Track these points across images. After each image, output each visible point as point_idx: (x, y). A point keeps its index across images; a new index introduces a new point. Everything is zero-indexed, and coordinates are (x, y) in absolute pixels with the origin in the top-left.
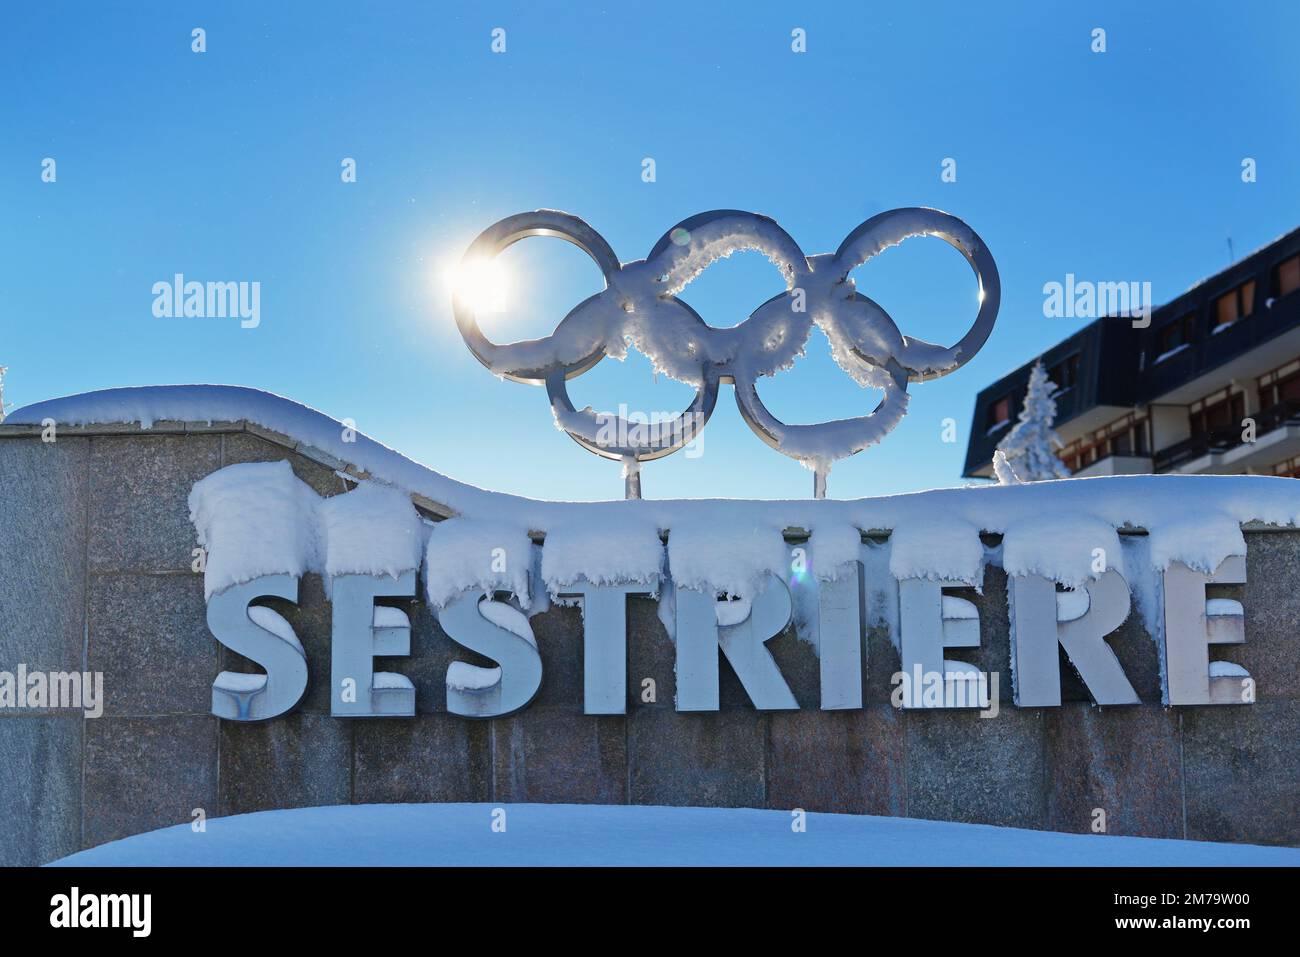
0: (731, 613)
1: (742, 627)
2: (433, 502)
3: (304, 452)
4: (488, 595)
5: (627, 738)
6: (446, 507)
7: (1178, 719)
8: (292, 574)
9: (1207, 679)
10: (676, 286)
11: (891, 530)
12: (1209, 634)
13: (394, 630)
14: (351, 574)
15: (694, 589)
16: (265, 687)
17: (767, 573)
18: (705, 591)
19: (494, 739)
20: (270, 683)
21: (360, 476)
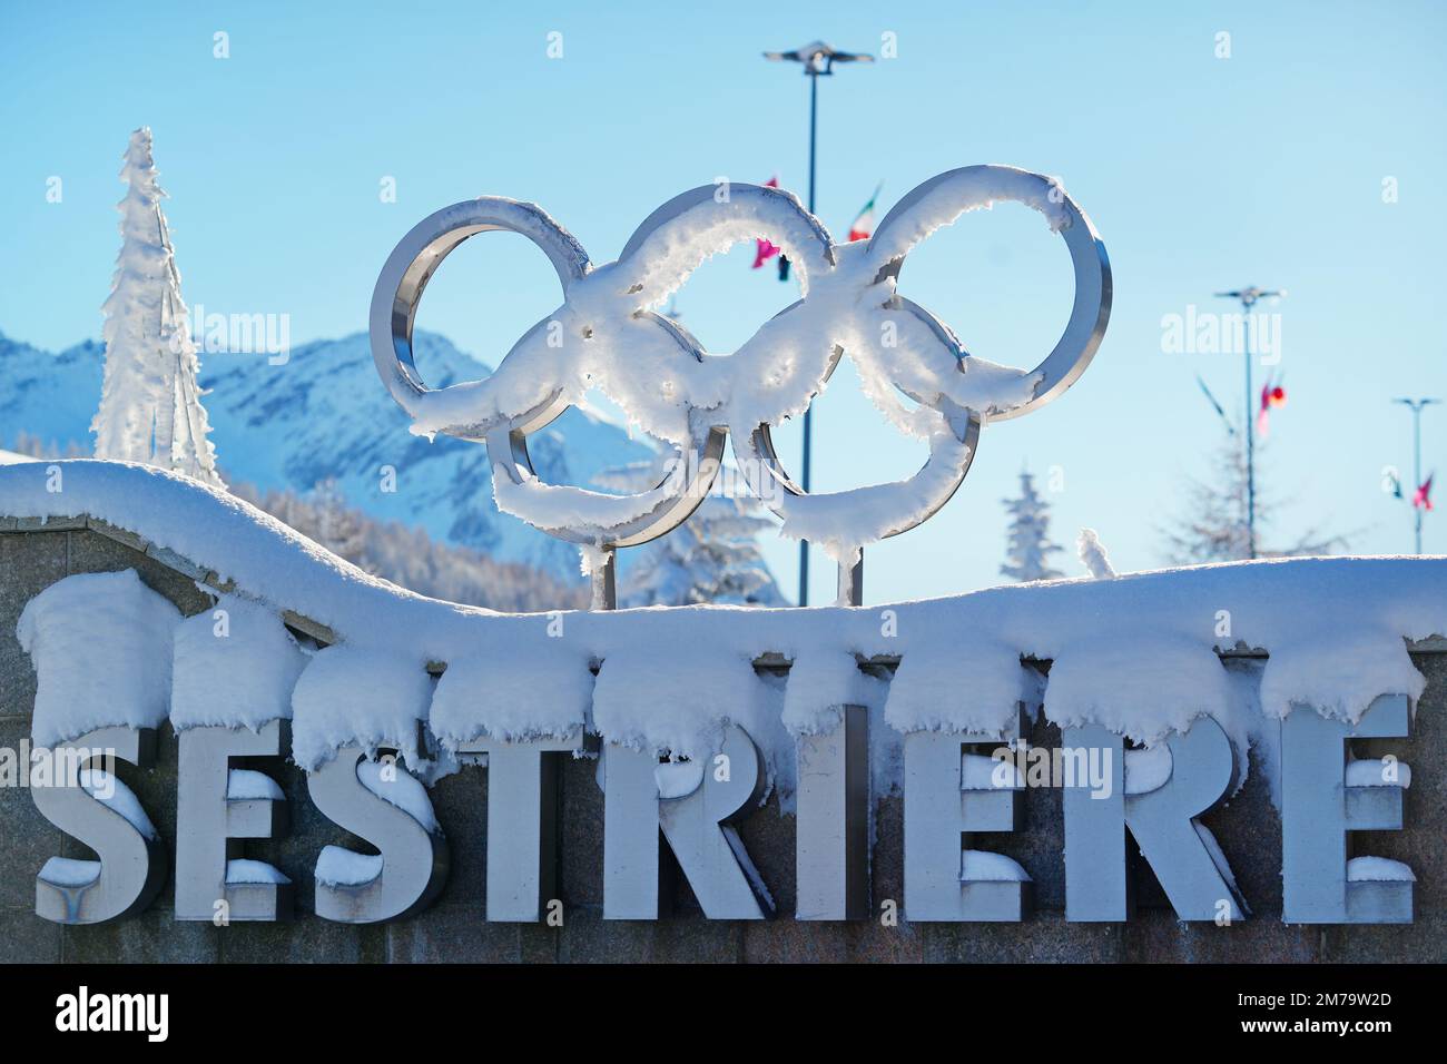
0: (678, 780)
1: (692, 800)
2: (312, 622)
3: (155, 556)
4: (367, 754)
5: (558, 949)
6: (328, 629)
7: (1320, 939)
8: (132, 725)
9: (1342, 884)
10: (654, 298)
11: (900, 657)
12: (1348, 816)
13: (253, 804)
14: (200, 726)
15: (627, 747)
16: (97, 881)
17: (725, 722)
18: (643, 748)
19: (391, 949)
20: (104, 875)
21: (223, 589)
